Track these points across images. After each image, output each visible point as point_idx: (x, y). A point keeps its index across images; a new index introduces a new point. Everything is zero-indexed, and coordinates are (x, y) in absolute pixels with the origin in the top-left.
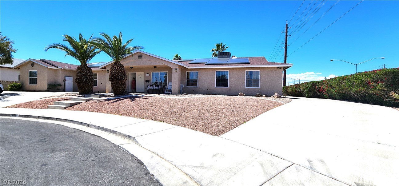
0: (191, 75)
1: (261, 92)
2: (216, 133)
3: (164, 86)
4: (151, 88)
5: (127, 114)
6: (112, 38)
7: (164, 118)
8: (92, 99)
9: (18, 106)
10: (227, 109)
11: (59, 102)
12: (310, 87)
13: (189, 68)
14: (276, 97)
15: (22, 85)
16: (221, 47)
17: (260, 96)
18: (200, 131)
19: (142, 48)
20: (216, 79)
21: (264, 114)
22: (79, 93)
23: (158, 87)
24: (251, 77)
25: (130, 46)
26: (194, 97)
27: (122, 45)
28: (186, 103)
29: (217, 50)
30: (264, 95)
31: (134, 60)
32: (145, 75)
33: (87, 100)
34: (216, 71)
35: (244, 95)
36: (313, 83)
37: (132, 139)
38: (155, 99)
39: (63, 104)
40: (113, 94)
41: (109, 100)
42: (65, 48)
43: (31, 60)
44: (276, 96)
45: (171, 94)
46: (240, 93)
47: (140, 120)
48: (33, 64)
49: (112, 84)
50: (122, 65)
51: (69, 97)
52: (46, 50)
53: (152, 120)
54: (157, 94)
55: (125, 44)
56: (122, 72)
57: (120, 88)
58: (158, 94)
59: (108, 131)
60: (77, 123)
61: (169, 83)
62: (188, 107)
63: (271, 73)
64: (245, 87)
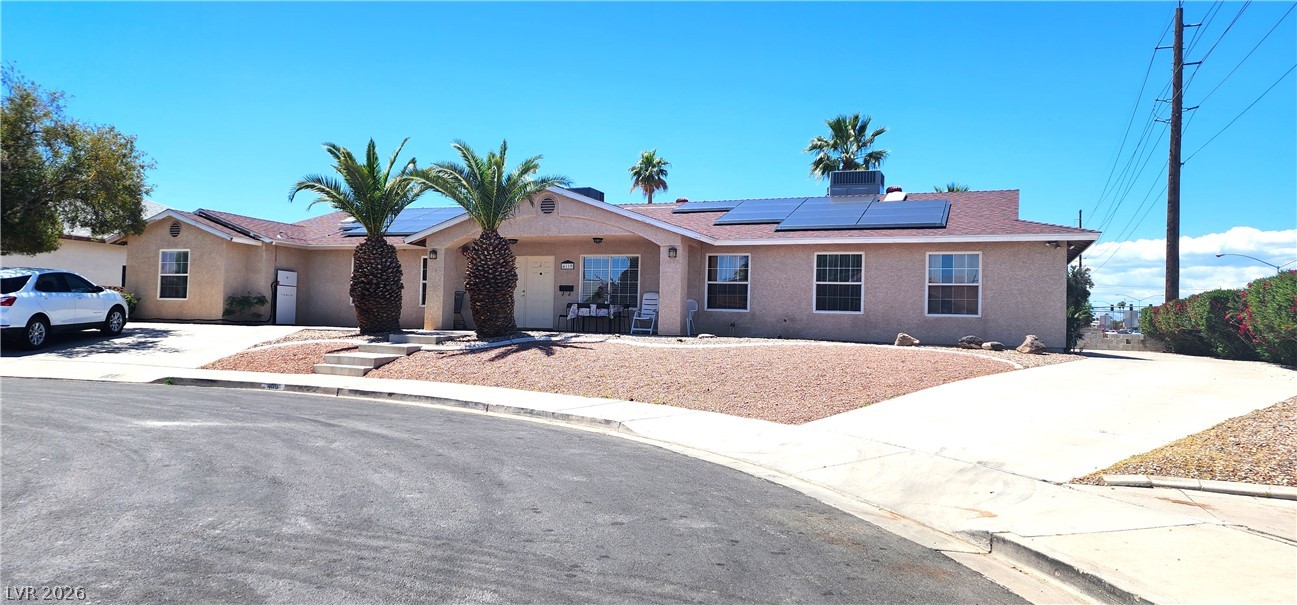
0: (722, 269)
1: (985, 333)
3: (626, 306)
4: (580, 314)
6: (481, 157)
7: (663, 395)
8: (418, 350)
10: (834, 377)
11: (334, 354)
12: (1208, 313)
13: (717, 244)
14: (1028, 349)
16: (850, 131)
17: (973, 345)
20: (815, 282)
22: (358, 330)
23: (605, 311)
24: (947, 276)
26: (738, 345)
28: (715, 361)
29: (835, 146)
30: (989, 344)
31: (527, 216)
32: (558, 269)
33: (410, 352)
34: (816, 254)
35: (918, 341)
36: (1215, 298)
37: (616, 425)
38: (614, 349)
39: (353, 361)
40: (473, 333)
42: (332, 189)
43: (173, 215)
44: (1027, 345)
46: (900, 335)
48: (177, 228)
50: (506, 241)
53: (632, 400)
54: (609, 333)
55: (516, 173)
56: (507, 262)
57: (498, 313)
58: (614, 333)
59: (546, 416)
60: (453, 403)
61: (646, 296)
62: (722, 370)
63: (1023, 262)
64: (922, 312)
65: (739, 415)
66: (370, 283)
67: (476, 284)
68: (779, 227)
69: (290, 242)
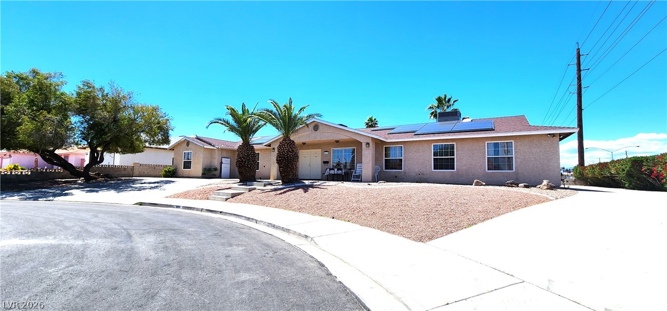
0: (392, 152)
1: (517, 179)
2: (421, 239)
3: (349, 169)
4: (330, 173)
5: (300, 210)
6: (281, 106)
7: (349, 216)
8: (255, 189)
9: (178, 196)
10: (446, 206)
11: (219, 191)
12: (630, 168)
13: (388, 141)
14: (546, 187)
15: (176, 169)
16: (444, 101)
17: (513, 185)
18: (398, 234)
19: (320, 116)
20: (433, 157)
21: (507, 214)
22: (238, 180)
23: (341, 171)
24: (497, 152)
25: (304, 114)
26: (396, 186)
27: (293, 115)
28: (382, 196)
29: (438, 107)
30: (523, 185)
31: (307, 133)
32: (322, 154)
33: (250, 190)
34: (433, 144)
35: (484, 184)
36: (634, 161)
37: (310, 239)
38: (337, 189)
39: (224, 194)
40: (280, 181)
41: (275, 190)
42: (226, 123)
43: (187, 139)
44: (545, 185)
45: (361, 181)
46: (475, 181)
47: (318, 218)
48: (188, 143)
49: (280, 167)
50: (293, 142)
51: (228, 186)
52: (207, 127)
53: (333, 218)
54: (339, 181)
55: (297, 112)
56: (293, 151)
57: (290, 173)
58: (341, 181)
59: (280, 229)
60: (244, 218)
61: (358, 165)
62: (384, 201)
63: (536, 145)
64: (485, 170)
65: (388, 231)
66: (242, 161)
67: (280, 160)
68: (415, 133)
69: (227, 147)
